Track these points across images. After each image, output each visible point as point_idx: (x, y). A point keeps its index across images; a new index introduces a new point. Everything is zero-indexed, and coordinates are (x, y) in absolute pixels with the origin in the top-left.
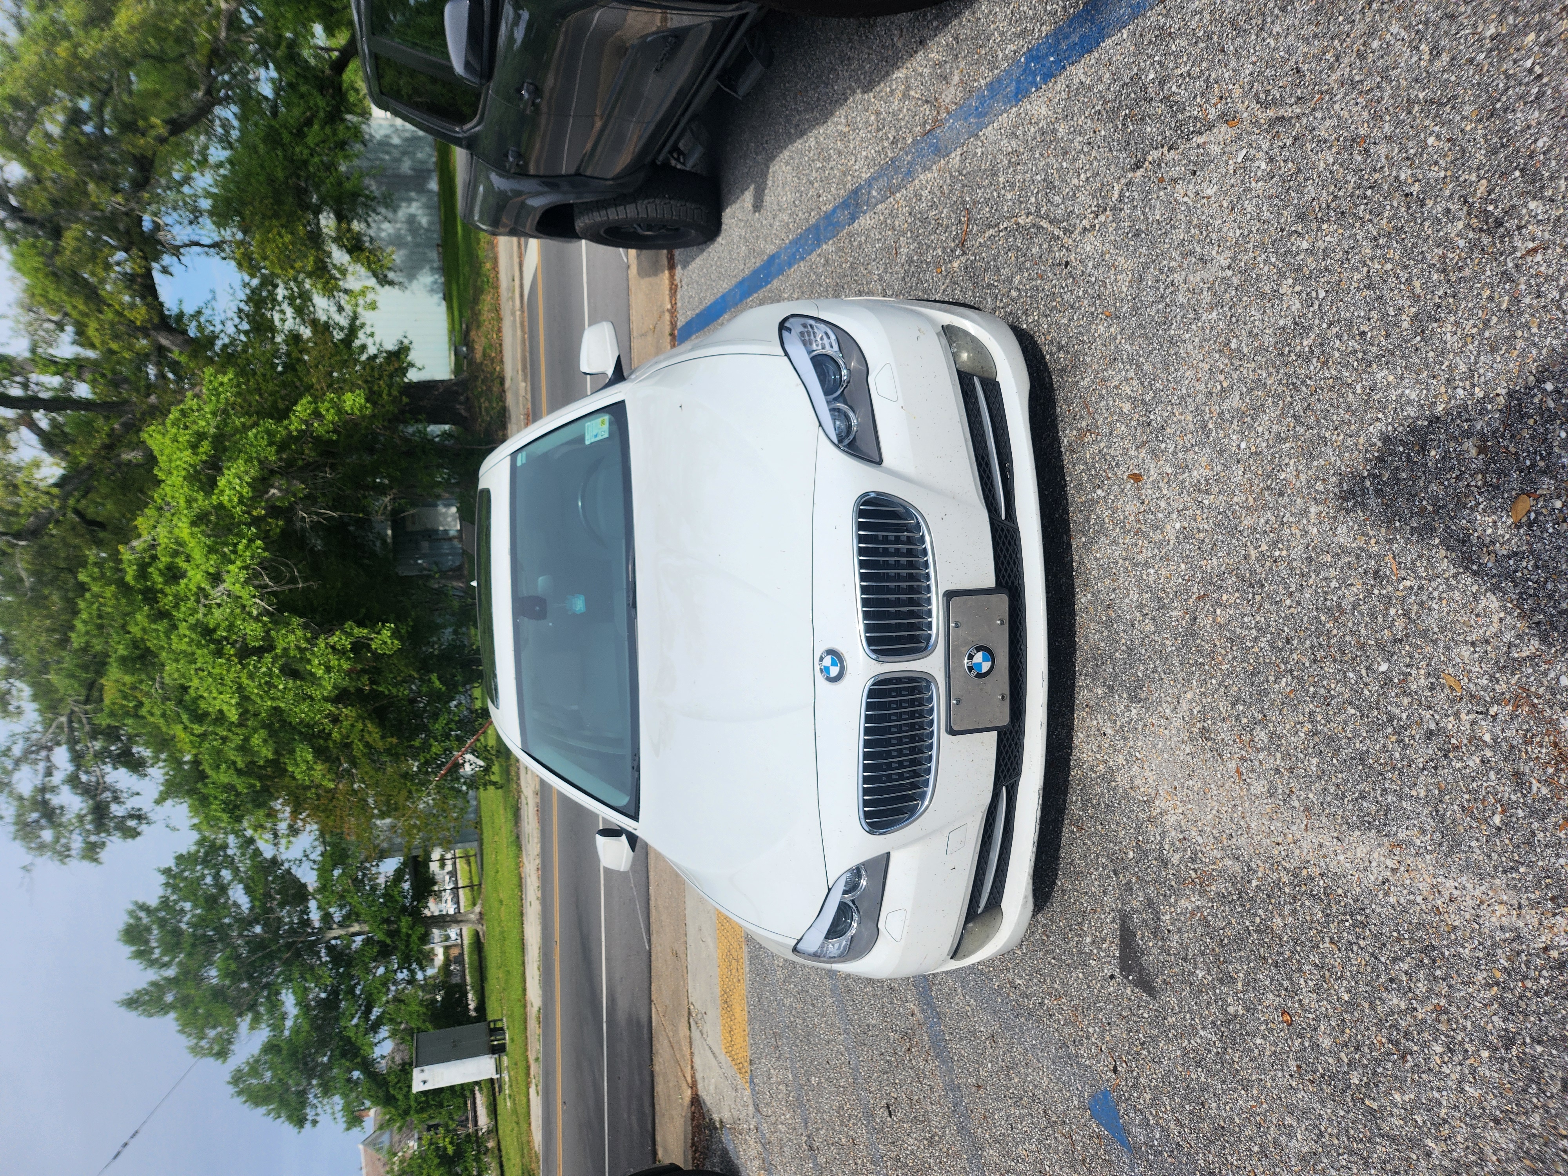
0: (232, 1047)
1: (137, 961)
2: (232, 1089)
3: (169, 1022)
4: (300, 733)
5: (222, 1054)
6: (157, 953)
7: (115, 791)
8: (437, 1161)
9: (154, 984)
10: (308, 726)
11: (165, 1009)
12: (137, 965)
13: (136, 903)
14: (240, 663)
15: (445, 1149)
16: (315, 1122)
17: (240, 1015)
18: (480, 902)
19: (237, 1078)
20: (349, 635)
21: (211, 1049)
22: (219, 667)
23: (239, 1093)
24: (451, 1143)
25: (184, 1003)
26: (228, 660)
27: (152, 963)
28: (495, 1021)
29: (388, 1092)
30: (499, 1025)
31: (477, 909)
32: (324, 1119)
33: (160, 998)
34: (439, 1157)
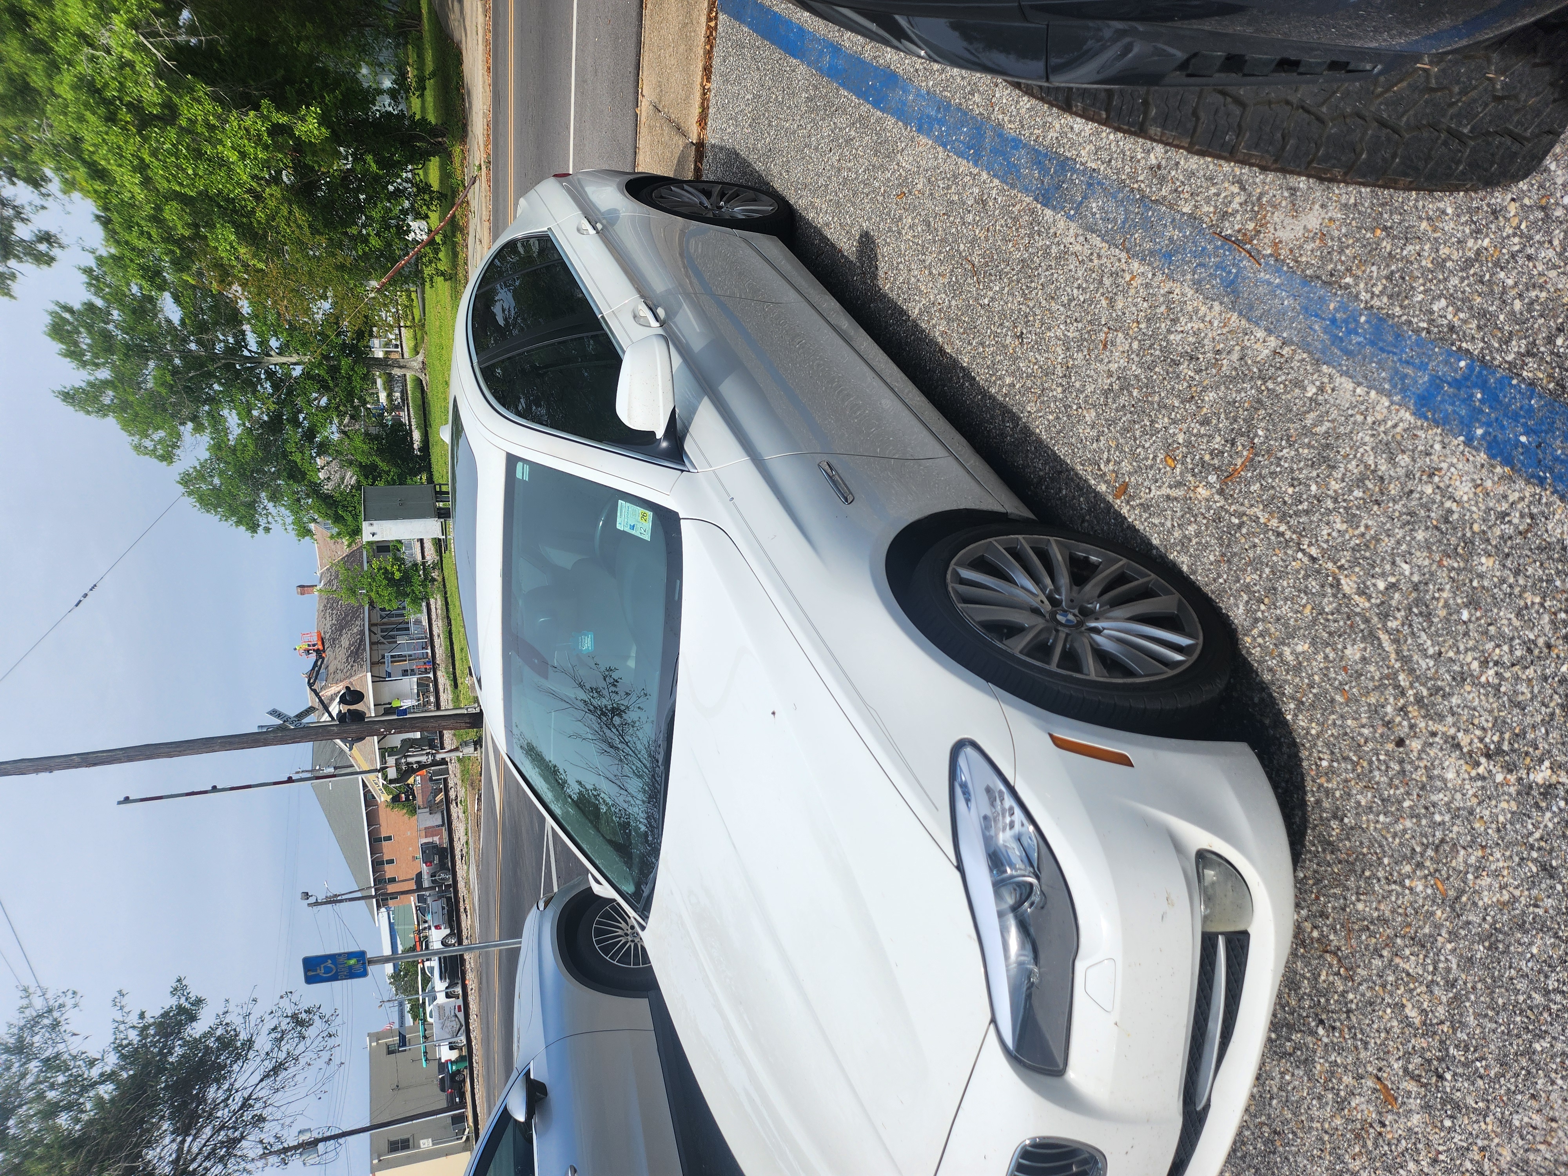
0: (177, 452)
1: (68, 359)
2: (181, 489)
3: (111, 422)
4: (220, 206)
5: (167, 457)
6: (88, 356)
7: (14, 207)
8: (385, 582)
9: (91, 384)
10: (228, 200)
11: (103, 411)
12: (68, 364)
13: (58, 303)
14: (139, 132)
15: (393, 574)
16: (267, 530)
17: (183, 424)
18: (422, 351)
19: (186, 480)
20: (265, 118)
21: (155, 450)
22: (115, 136)
23: (190, 493)
24: (398, 570)
25: (121, 408)
26: (124, 128)
27: (84, 364)
28: (440, 485)
29: (336, 512)
30: (444, 489)
31: (420, 358)
32: (275, 527)
33: (96, 399)
34: (386, 578)
